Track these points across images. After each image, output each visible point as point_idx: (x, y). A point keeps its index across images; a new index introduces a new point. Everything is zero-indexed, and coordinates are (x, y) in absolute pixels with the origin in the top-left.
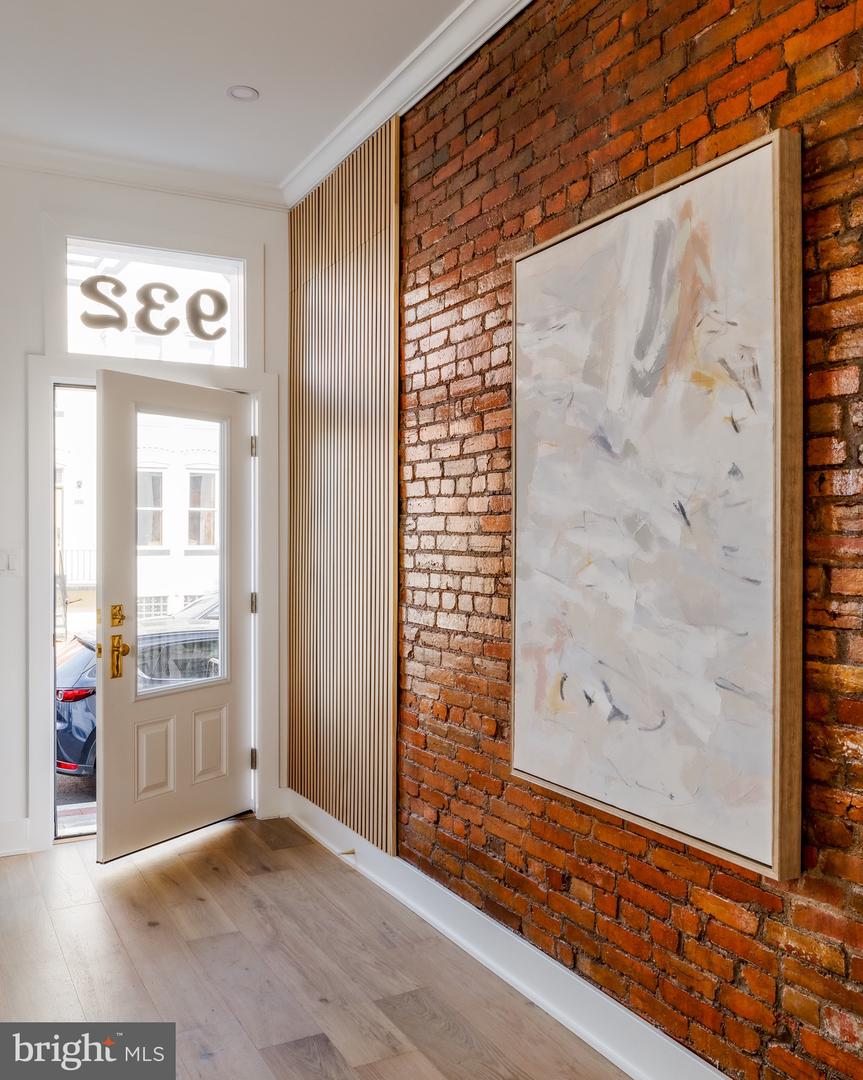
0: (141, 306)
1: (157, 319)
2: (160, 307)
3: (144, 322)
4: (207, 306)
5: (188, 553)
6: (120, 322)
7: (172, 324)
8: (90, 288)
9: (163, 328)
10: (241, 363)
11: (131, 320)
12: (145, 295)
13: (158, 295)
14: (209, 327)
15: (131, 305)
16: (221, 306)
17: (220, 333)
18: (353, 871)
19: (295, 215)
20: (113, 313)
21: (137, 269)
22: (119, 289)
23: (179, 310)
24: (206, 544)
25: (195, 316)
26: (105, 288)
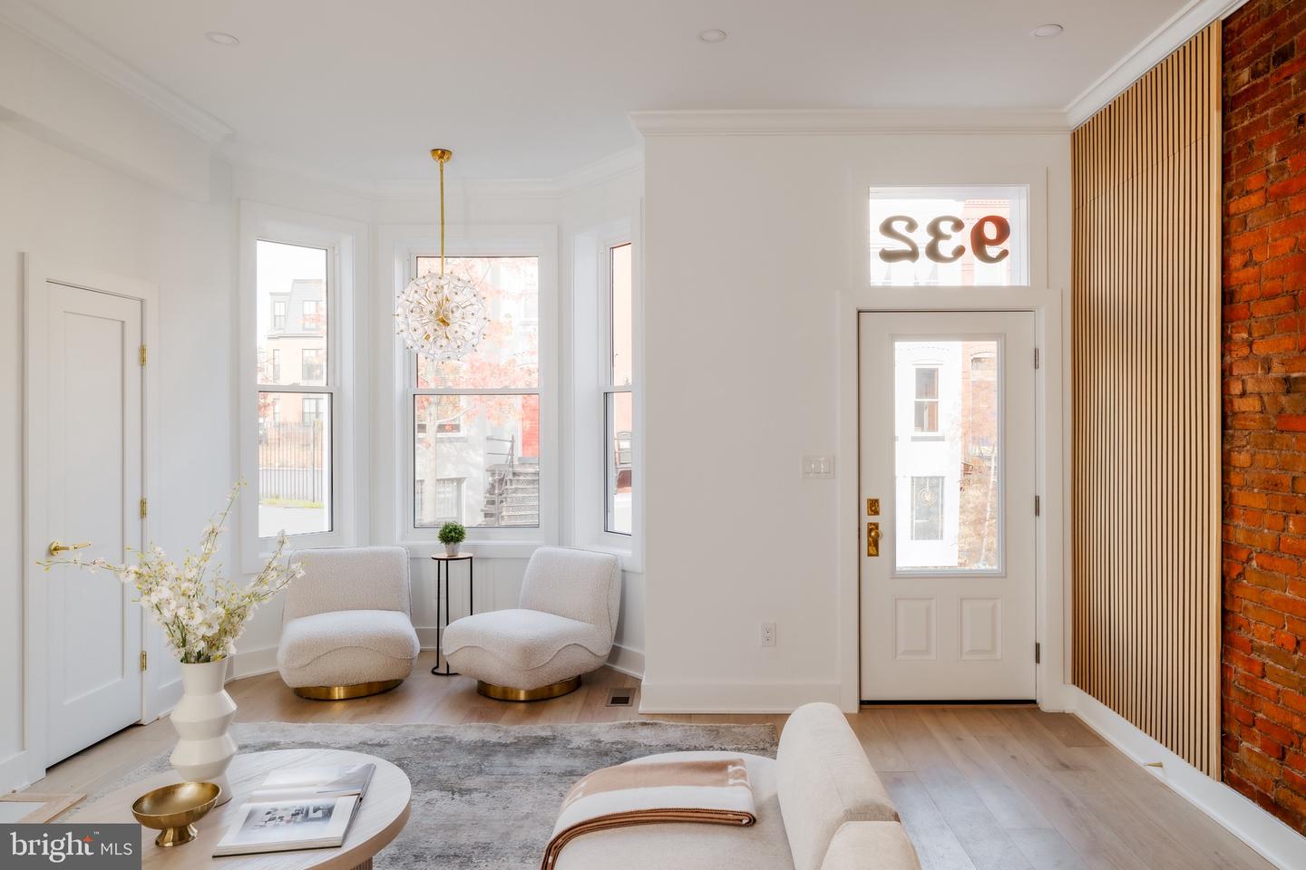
0: (930, 238)
1: (945, 248)
2: (947, 237)
3: (933, 252)
4: (990, 231)
5: (914, 439)
6: (913, 255)
7: (960, 251)
8: (887, 229)
9: (952, 256)
10: (1024, 281)
11: (922, 251)
12: (934, 229)
13: (945, 227)
14: (992, 251)
15: (922, 238)
16: (1003, 229)
17: (1004, 253)
18: (1163, 786)
19: (1076, 136)
20: (908, 248)
21: (924, 206)
22: (912, 226)
23: (964, 238)
24: (929, 430)
25: (979, 241)
26: (899, 227)
